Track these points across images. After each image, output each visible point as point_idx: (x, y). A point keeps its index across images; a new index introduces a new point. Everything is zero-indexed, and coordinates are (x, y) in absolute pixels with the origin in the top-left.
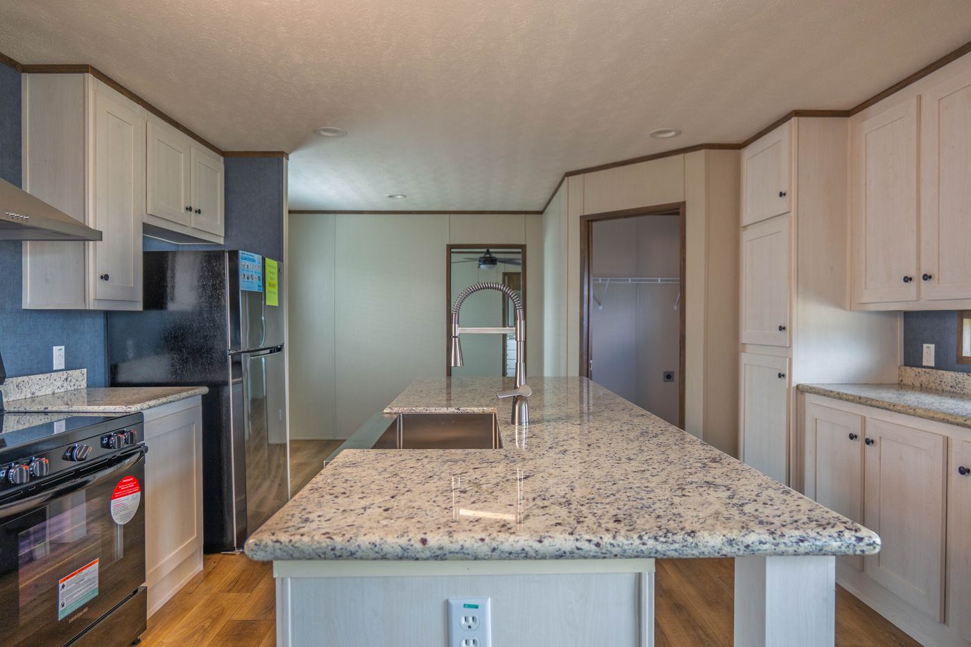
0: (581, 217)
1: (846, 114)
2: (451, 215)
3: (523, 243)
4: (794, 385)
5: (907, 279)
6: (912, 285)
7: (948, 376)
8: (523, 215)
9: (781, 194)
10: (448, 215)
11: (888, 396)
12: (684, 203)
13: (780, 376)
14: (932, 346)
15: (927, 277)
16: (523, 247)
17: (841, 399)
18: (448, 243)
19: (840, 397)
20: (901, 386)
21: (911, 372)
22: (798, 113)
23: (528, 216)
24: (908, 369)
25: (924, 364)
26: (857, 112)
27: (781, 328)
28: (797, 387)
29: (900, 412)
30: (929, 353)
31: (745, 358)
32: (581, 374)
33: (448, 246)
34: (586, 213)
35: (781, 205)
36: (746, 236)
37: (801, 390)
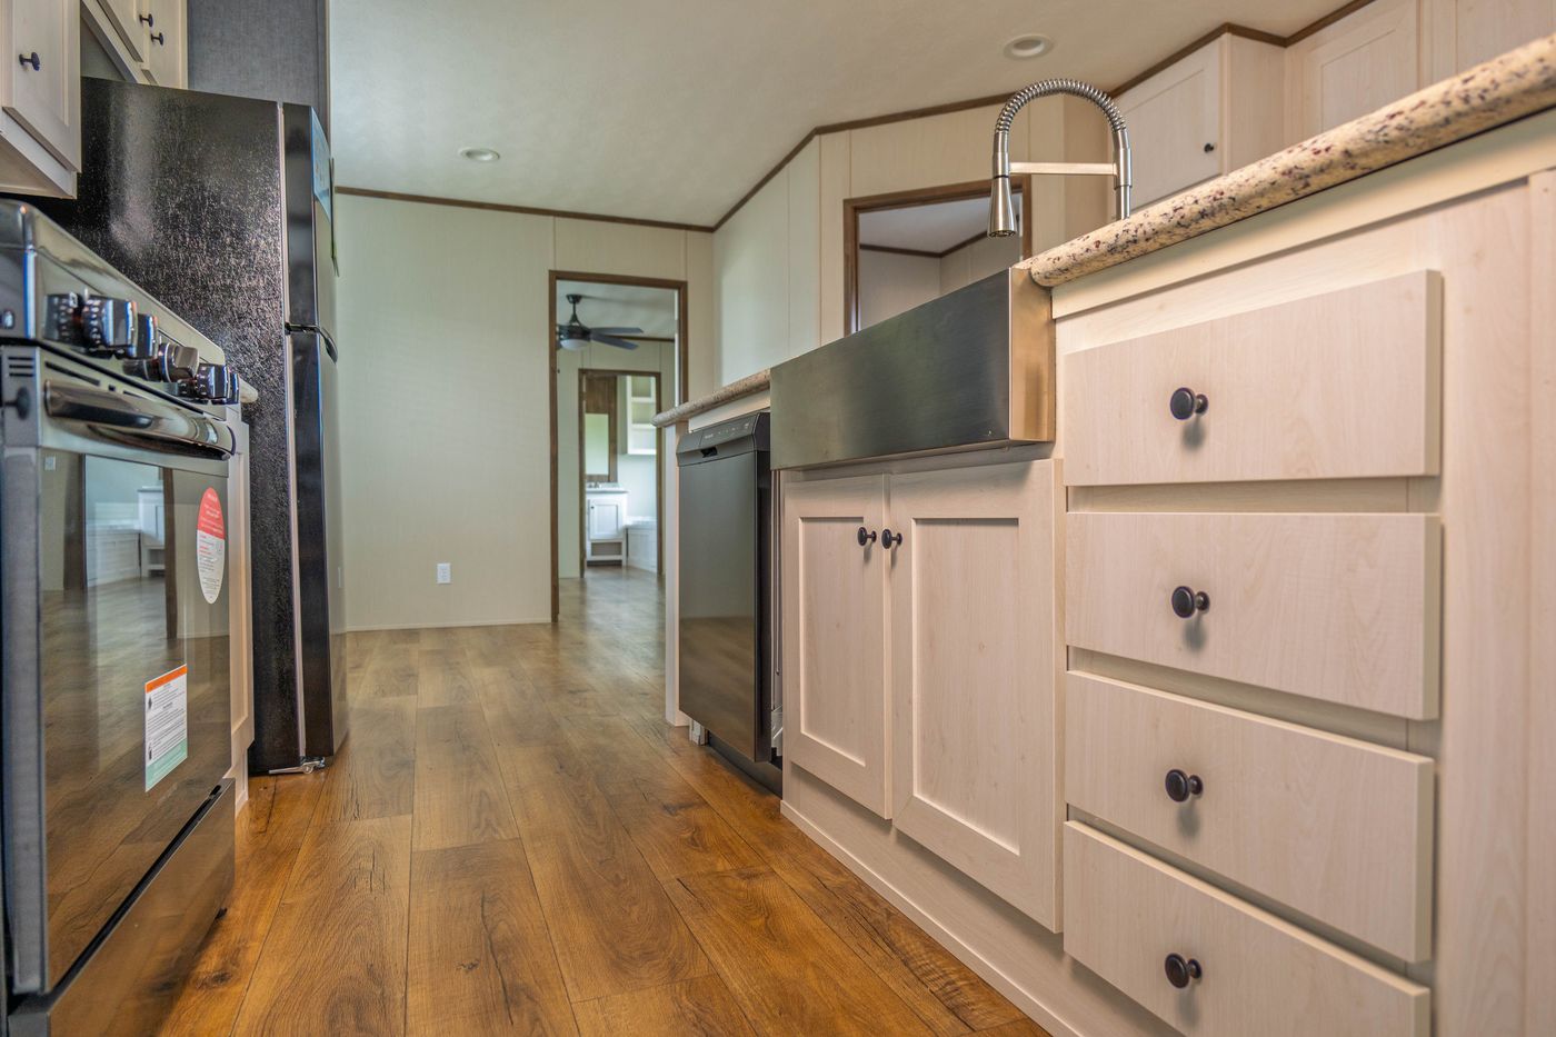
0: (846, 202)
1: (1283, 42)
2: (557, 219)
3: (682, 279)
8: (683, 232)
9: (1209, 148)
10: (551, 218)
16: (681, 286)
18: (552, 268)
22: (1231, 28)
23: (690, 233)
26: (1303, 38)
33: (551, 272)
34: (855, 195)
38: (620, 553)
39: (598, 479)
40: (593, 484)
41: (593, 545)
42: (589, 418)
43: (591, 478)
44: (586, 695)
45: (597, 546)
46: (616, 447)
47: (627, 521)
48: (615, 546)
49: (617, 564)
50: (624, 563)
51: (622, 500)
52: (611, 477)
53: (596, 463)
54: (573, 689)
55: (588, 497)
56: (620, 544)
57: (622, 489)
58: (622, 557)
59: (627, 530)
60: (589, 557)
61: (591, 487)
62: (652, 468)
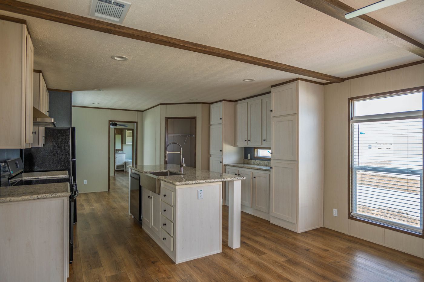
0: (165, 118)
1: (234, 101)
3: (137, 121)
4: (223, 164)
5: (245, 141)
6: (246, 142)
7: (252, 161)
9: (221, 119)
11: (242, 165)
12: (196, 117)
13: (220, 162)
14: (250, 155)
15: (249, 140)
16: (136, 123)
17: (234, 166)
19: (233, 166)
20: (244, 163)
21: (246, 160)
24: (245, 160)
25: (248, 158)
27: (221, 151)
28: (224, 165)
29: (245, 168)
30: (249, 156)
31: (211, 158)
32: (165, 164)
33: (109, 121)
34: (167, 116)
35: (221, 121)
36: (211, 127)
37: (225, 165)
38: (124, 168)
39: (119, 150)
40: (117, 151)
41: (117, 166)
42: (116, 136)
43: (117, 150)
44: (116, 209)
45: (118, 166)
46: (123, 142)
47: (125, 160)
48: (122, 166)
49: (123, 171)
50: (124, 170)
51: (124, 156)
52: (122, 150)
53: (118, 146)
54: (113, 208)
55: (116, 155)
56: (124, 166)
57: (124, 153)
58: (124, 169)
59: (125, 162)
60: (116, 169)
61: (116, 152)
62: (131, 147)
